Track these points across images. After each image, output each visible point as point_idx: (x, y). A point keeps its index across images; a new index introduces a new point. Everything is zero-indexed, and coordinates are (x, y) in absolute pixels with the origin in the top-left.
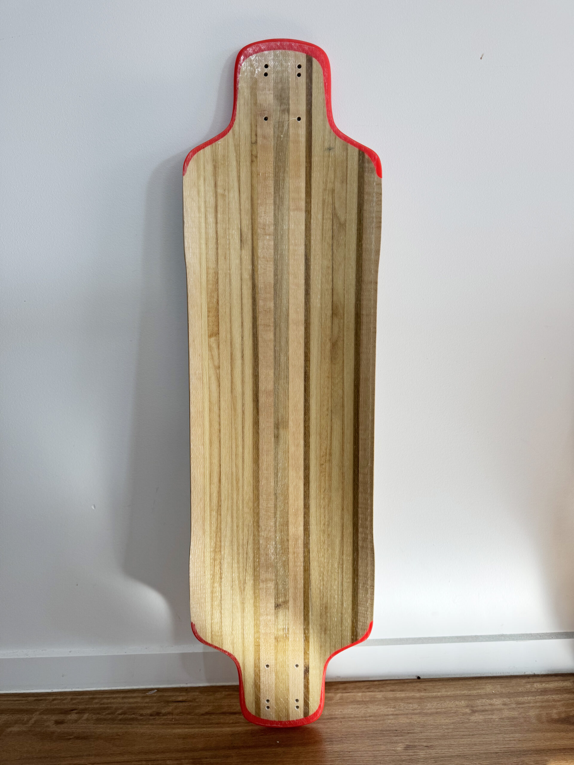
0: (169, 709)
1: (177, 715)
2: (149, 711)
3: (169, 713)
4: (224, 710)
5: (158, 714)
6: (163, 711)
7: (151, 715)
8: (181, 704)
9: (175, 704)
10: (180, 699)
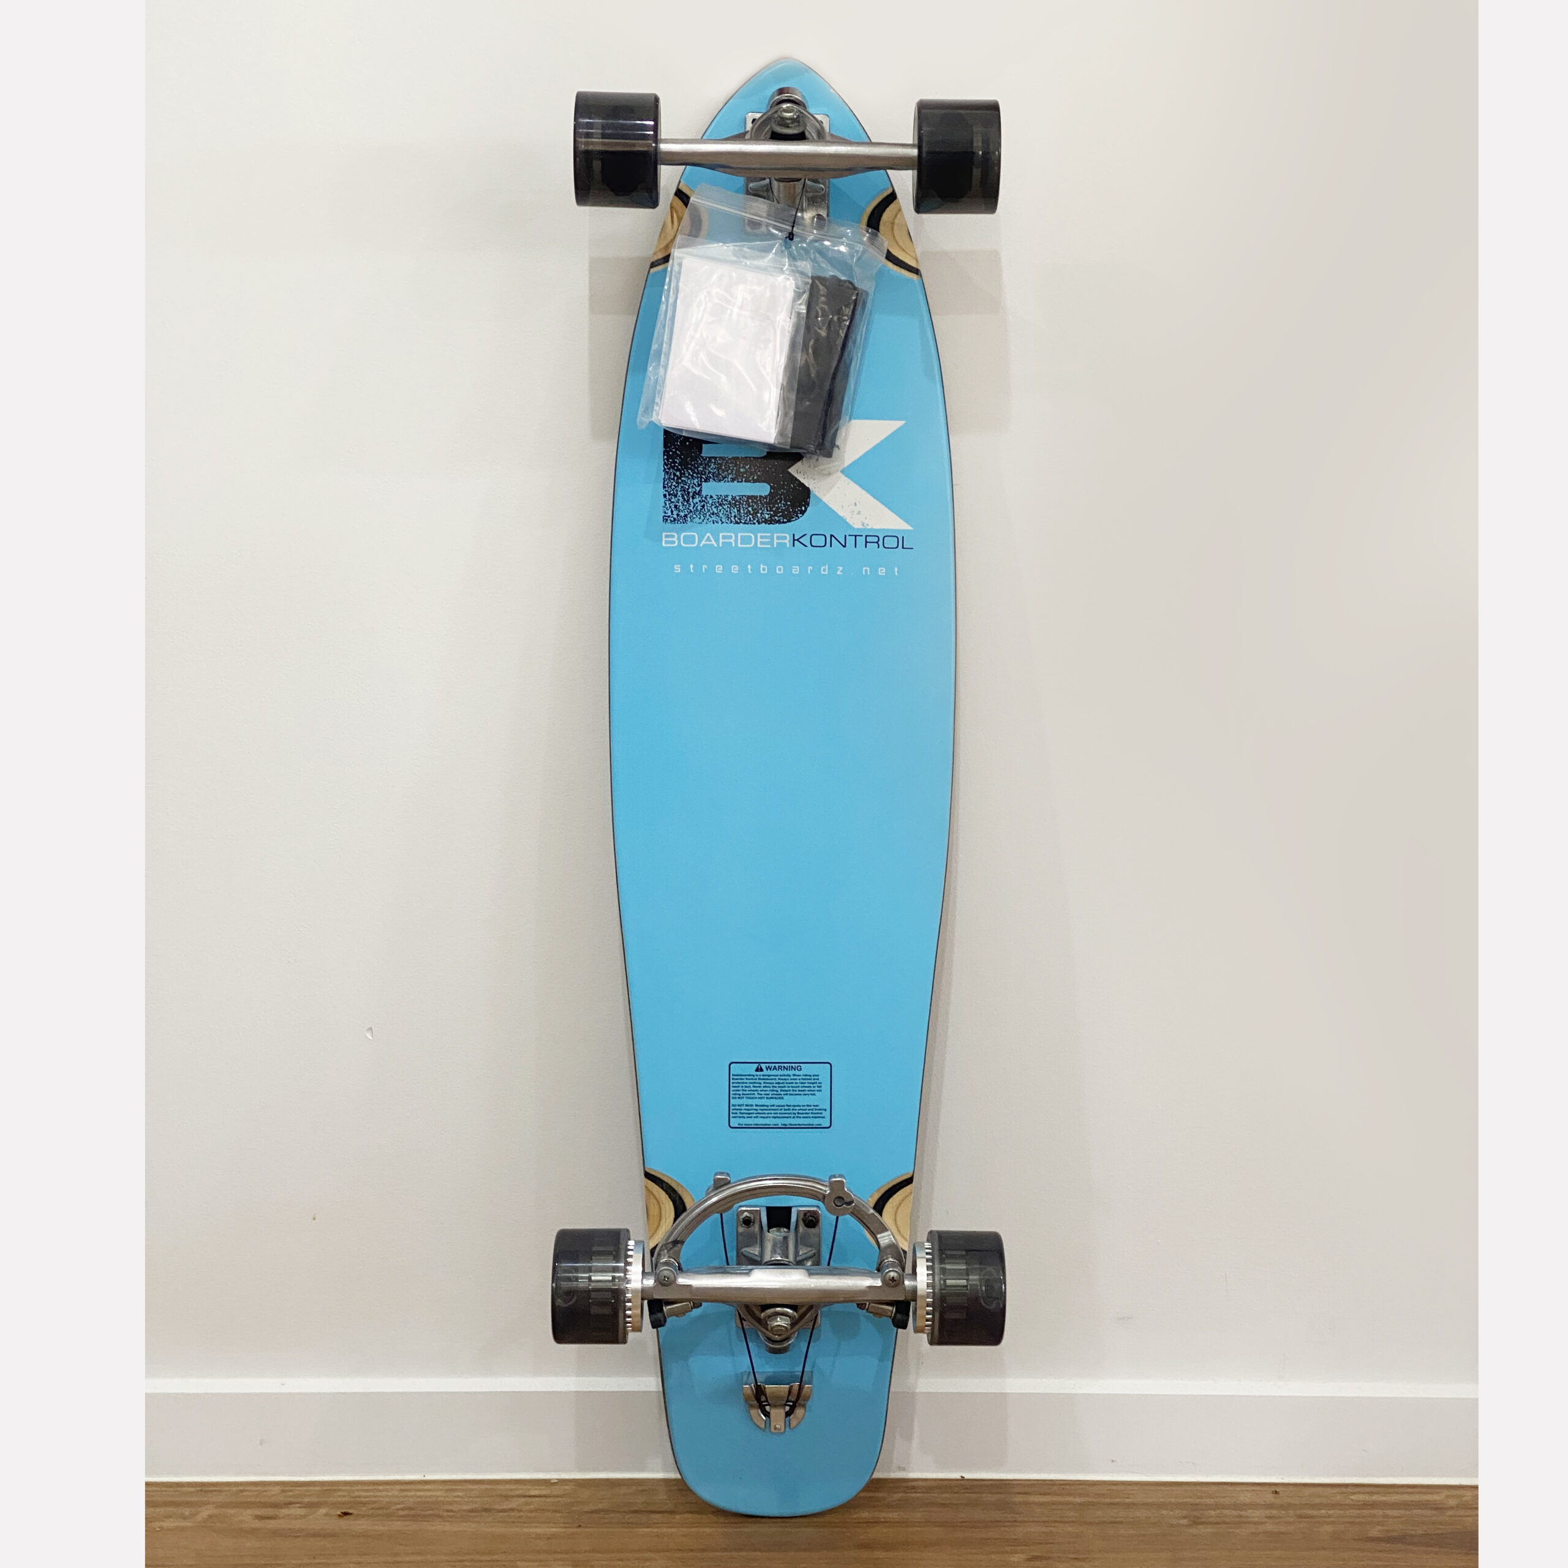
0: (514, 1504)
1: (531, 1511)
2: (465, 1508)
3: (512, 1510)
4: (635, 1508)
5: (486, 1510)
6: (497, 1507)
7: (472, 1511)
8: (537, 1499)
9: (523, 1500)
10: (537, 1493)
